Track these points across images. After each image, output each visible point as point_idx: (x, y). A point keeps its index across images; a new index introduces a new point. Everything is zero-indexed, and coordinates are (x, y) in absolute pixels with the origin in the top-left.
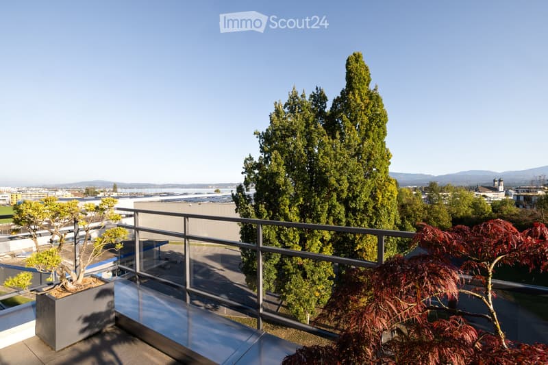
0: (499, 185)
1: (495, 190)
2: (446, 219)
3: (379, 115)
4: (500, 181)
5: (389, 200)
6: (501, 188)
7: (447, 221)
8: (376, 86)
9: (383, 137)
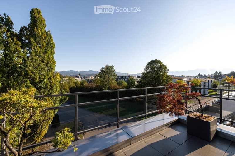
0: (79, 76)
1: (78, 77)
2: (67, 88)
3: (52, 44)
4: (79, 74)
5: (57, 82)
6: (80, 77)
7: (68, 89)
8: (49, 30)
9: (53, 55)
